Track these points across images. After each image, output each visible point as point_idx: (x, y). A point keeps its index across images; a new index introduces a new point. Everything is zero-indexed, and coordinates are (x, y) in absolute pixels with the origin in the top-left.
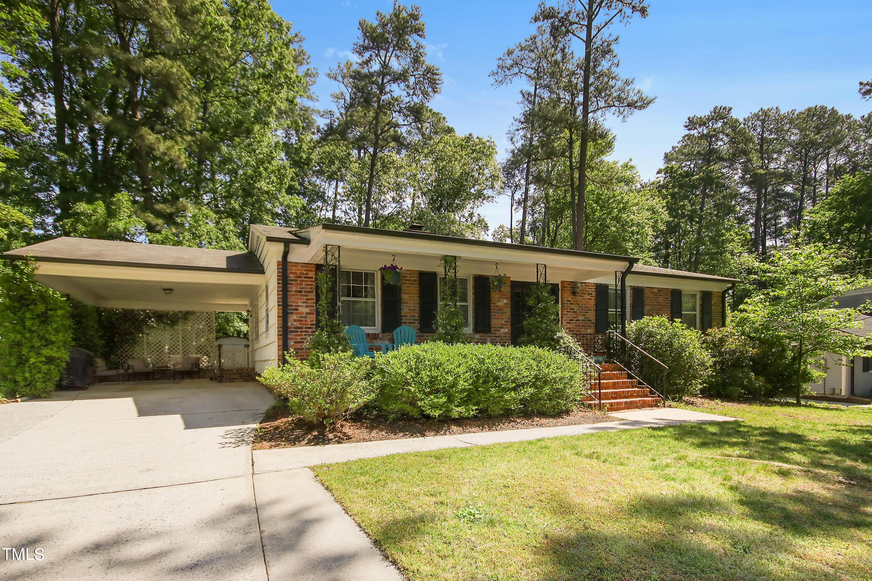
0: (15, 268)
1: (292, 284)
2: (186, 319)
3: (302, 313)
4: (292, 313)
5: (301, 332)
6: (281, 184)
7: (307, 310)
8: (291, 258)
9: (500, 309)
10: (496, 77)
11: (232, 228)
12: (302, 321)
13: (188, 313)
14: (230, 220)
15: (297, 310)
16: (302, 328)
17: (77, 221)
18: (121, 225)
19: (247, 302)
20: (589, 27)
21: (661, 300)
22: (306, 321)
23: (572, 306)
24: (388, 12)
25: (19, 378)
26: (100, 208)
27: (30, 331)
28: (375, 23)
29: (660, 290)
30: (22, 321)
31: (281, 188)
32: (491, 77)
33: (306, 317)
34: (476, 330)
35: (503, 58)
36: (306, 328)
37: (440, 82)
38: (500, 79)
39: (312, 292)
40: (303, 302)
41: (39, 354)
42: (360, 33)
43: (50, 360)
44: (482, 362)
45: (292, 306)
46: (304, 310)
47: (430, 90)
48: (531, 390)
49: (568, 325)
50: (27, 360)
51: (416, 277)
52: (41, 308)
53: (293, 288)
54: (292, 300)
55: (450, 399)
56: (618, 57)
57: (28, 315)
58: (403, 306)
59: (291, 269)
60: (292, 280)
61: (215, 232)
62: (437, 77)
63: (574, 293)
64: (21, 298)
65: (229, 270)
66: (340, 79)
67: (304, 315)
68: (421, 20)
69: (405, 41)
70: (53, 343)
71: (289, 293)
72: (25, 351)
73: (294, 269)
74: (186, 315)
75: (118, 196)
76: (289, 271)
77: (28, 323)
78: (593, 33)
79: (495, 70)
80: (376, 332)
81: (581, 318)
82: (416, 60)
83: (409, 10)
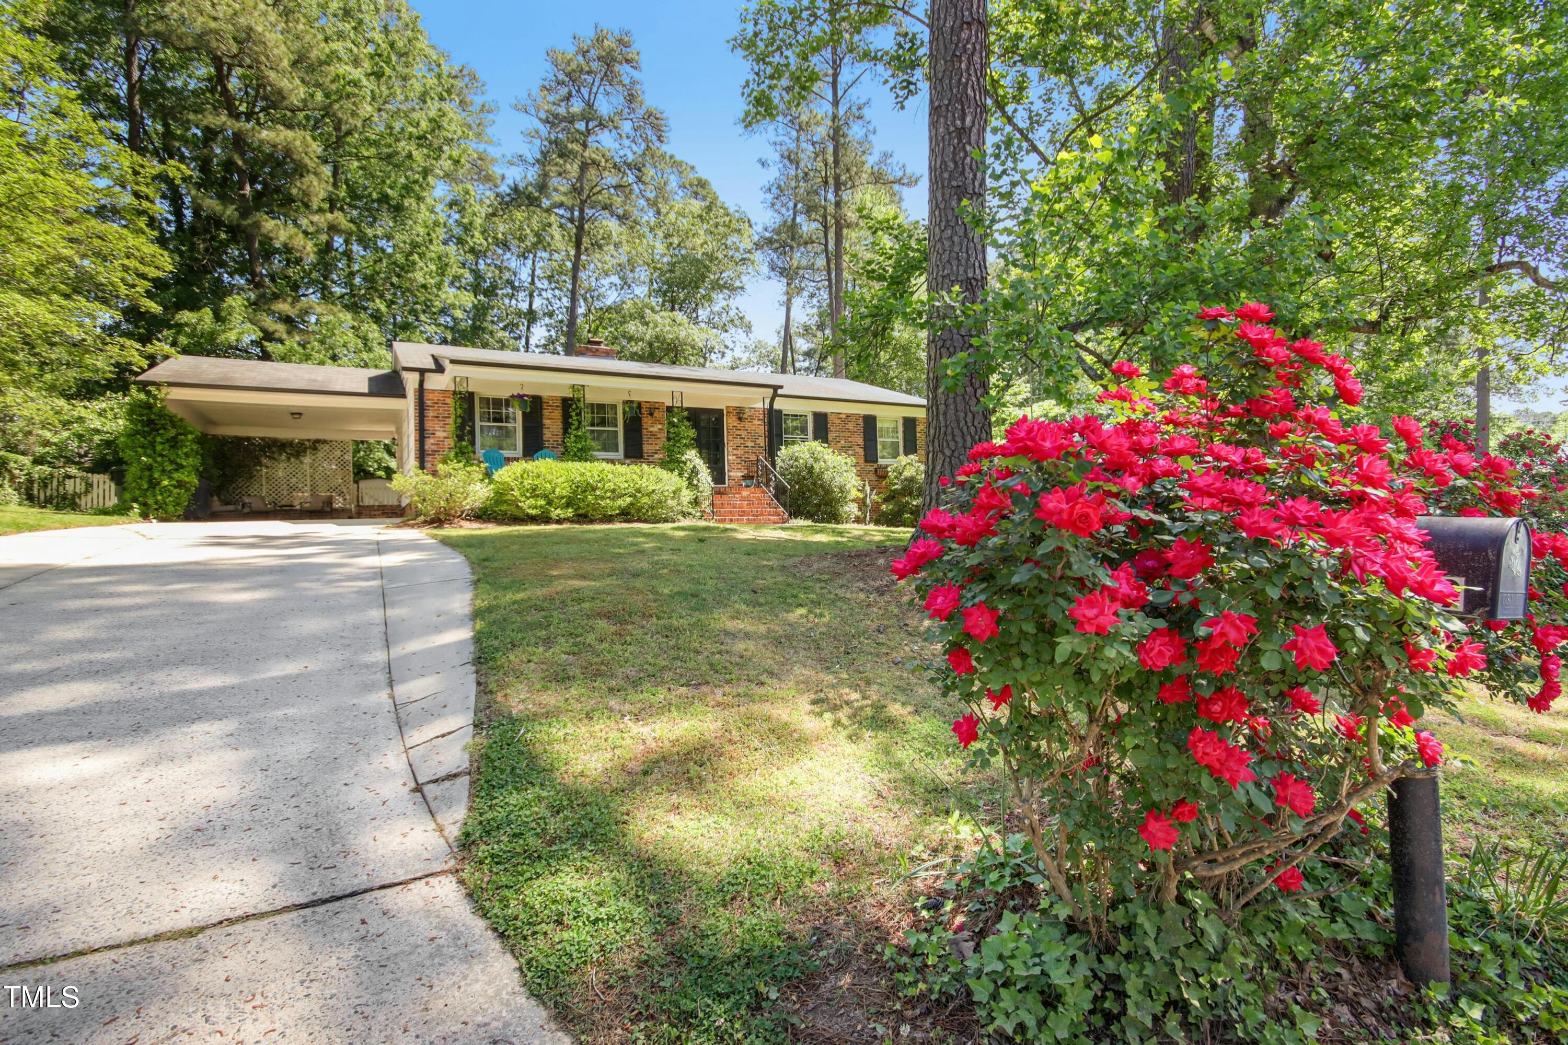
0: (148, 393)
1: (429, 410)
2: (315, 449)
3: (439, 438)
4: (430, 438)
5: (439, 455)
6: (443, 274)
8: (427, 386)
9: (653, 434)
11: (377, 335)
12: (439, 445)
13: (318, 441)
14: (375, 327)
15: (434, 434)
16: (439, 452)
17: (178, 333)
18: (232, 336)
19: (393, 429)
20: (834, 84)
21: (850, 426)
22: (442, 445)
23: (738, 432)
24: (588, 35)
25: (151, 501)
26: (207, 314)
27: (161, 455)
28: (571, 51)
29: (852, 417)
30: (153, 445)
31: (442, 282)
33: (442, 441)
34: (627, 456)
36: (442, 452)
37: (667, 129)
39: (449, 417)
40: (441, 427)
41: (171, 478)
42: (548, 66)
43: (180, 484)
44: (582, 474)
45: (430, 431)
46: (441, 434)
47: (654, 138)
48: (629, 500)
49: (735, 452)
50: (159, 483)
51: (559, 403)
52: (172, 432)
53: (430, 413)
54: (429, 425)
55: (550, 503)
56: (873, 124)
57: (159, 439)
58: (545, 431)
59: (427, 396)
60: (427, 406)
61: (355, 342)
62: (663, 122)
63: (740, 419)
64: (150, 422)
65: (371, 394)
66: (533, 112)
68: (636, 47)
69: (616, 75)
70: (182, 467)
71: (427, 418)
72: (156, 475)
73: (431, 396)
74: (316, 444)
75: (229, 300)
76: (425, 398)
77: (159, 448)
78: (840, 93)
80: (517, 455)
81: (750, 444)
82: (631, 98)
83: (617, 34)
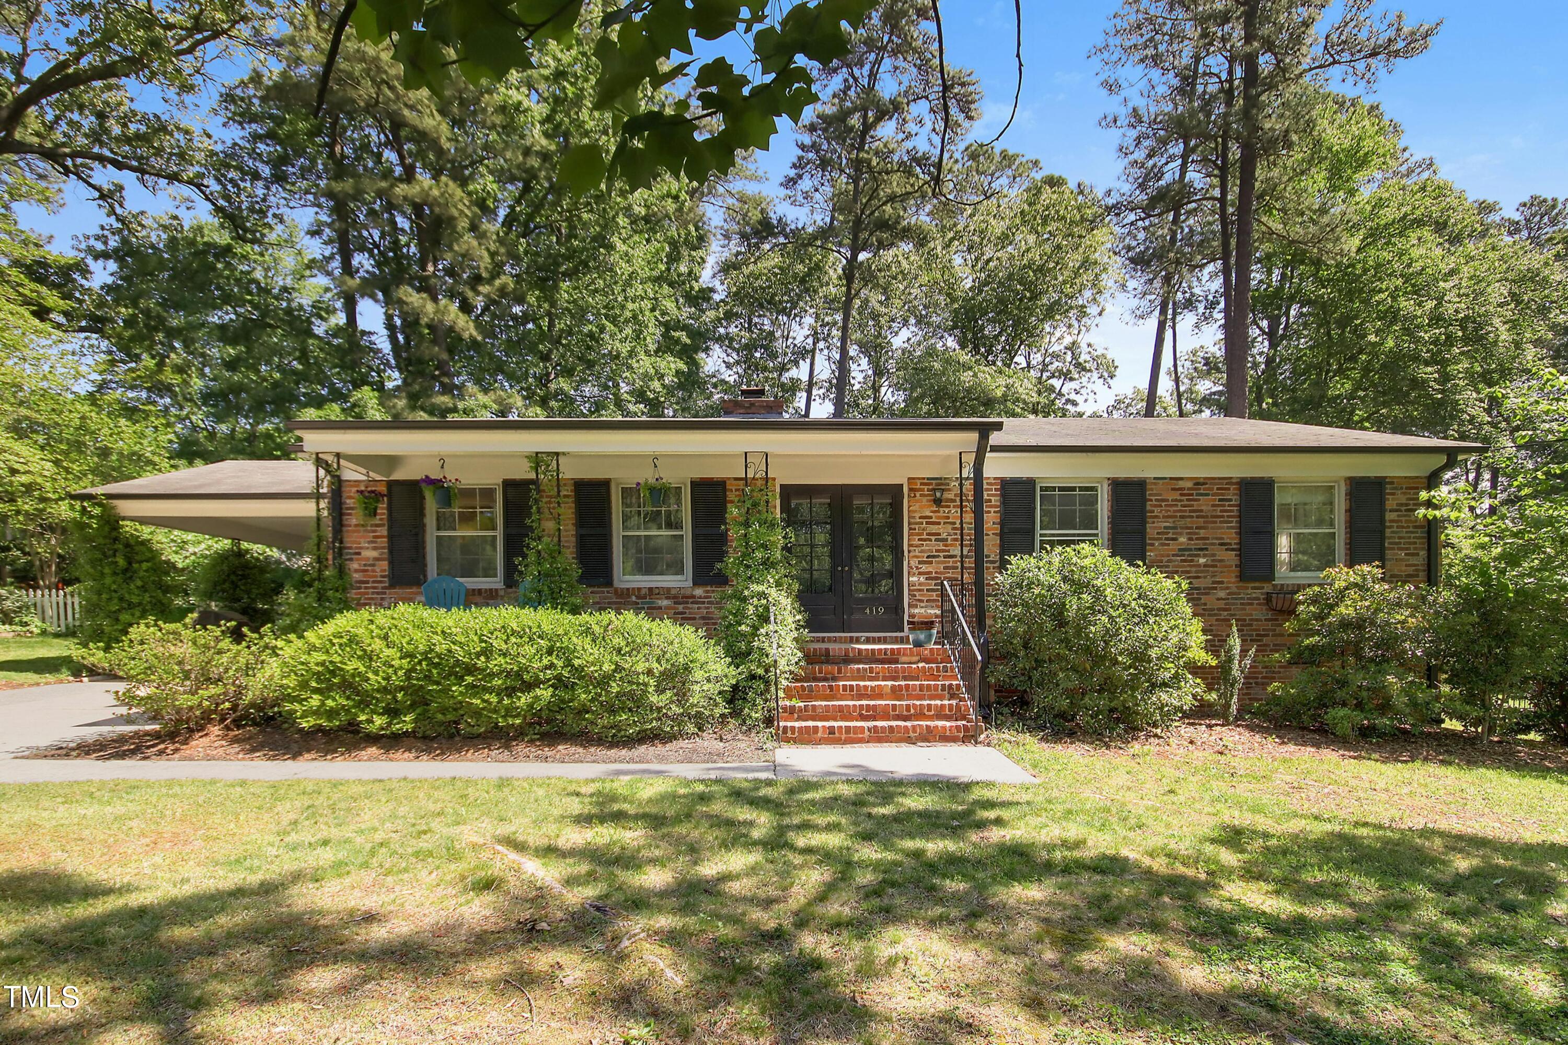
1: (350, 514)
3: (368, 559)
4: (351, 560)
5: (366, 588)
7: (375, 554)
10: (1106, 55)
12: (366, 571)
15: (359, 554)
16: (367, 582)
22: (374, 571)
23: (934, 529)
29: (1199, 483)
32: (1094, 57)
33: (373, 565)
35: (1122, 13)
36: (374, 582)
37: (977, 97)
38: (1115, 57)
39: (383, 525)
40: (369, 542)
45: (350, 548)
46: (370, 554)
49: (924, 568)
51: (569, 491)
53: (352, 521)
59: (348, 491)
60: (352, 509)
62: (971, 88)
63: (937, 502)
67: (371, 562)
71: (345, 529)
73: (352, 492)
76: (345, 495)
79: (1100, 41)
80: (494, 586)
